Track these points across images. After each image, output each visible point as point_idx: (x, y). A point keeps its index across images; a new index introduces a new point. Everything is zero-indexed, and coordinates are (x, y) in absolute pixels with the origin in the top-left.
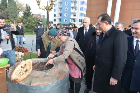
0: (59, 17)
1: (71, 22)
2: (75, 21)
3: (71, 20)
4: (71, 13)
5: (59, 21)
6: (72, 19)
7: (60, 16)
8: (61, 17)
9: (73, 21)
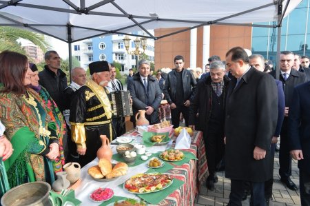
0: (88, 51)
1: (116, 61)
2: (122, 58)
3: (114, 55)
4: (112, 42)
5: (88, 59)
6: (116, 54)
7: (89, 48)
8: (91, 51)
9: (118, 58)
